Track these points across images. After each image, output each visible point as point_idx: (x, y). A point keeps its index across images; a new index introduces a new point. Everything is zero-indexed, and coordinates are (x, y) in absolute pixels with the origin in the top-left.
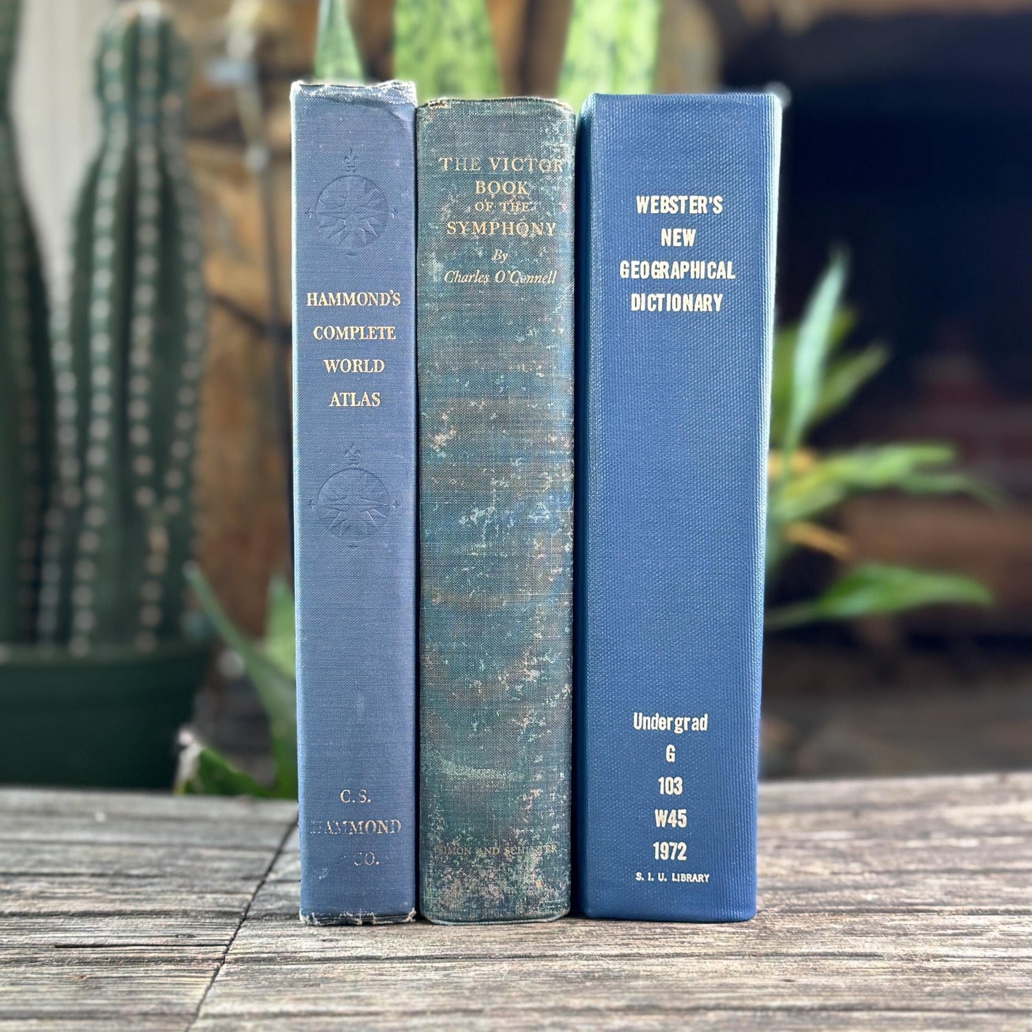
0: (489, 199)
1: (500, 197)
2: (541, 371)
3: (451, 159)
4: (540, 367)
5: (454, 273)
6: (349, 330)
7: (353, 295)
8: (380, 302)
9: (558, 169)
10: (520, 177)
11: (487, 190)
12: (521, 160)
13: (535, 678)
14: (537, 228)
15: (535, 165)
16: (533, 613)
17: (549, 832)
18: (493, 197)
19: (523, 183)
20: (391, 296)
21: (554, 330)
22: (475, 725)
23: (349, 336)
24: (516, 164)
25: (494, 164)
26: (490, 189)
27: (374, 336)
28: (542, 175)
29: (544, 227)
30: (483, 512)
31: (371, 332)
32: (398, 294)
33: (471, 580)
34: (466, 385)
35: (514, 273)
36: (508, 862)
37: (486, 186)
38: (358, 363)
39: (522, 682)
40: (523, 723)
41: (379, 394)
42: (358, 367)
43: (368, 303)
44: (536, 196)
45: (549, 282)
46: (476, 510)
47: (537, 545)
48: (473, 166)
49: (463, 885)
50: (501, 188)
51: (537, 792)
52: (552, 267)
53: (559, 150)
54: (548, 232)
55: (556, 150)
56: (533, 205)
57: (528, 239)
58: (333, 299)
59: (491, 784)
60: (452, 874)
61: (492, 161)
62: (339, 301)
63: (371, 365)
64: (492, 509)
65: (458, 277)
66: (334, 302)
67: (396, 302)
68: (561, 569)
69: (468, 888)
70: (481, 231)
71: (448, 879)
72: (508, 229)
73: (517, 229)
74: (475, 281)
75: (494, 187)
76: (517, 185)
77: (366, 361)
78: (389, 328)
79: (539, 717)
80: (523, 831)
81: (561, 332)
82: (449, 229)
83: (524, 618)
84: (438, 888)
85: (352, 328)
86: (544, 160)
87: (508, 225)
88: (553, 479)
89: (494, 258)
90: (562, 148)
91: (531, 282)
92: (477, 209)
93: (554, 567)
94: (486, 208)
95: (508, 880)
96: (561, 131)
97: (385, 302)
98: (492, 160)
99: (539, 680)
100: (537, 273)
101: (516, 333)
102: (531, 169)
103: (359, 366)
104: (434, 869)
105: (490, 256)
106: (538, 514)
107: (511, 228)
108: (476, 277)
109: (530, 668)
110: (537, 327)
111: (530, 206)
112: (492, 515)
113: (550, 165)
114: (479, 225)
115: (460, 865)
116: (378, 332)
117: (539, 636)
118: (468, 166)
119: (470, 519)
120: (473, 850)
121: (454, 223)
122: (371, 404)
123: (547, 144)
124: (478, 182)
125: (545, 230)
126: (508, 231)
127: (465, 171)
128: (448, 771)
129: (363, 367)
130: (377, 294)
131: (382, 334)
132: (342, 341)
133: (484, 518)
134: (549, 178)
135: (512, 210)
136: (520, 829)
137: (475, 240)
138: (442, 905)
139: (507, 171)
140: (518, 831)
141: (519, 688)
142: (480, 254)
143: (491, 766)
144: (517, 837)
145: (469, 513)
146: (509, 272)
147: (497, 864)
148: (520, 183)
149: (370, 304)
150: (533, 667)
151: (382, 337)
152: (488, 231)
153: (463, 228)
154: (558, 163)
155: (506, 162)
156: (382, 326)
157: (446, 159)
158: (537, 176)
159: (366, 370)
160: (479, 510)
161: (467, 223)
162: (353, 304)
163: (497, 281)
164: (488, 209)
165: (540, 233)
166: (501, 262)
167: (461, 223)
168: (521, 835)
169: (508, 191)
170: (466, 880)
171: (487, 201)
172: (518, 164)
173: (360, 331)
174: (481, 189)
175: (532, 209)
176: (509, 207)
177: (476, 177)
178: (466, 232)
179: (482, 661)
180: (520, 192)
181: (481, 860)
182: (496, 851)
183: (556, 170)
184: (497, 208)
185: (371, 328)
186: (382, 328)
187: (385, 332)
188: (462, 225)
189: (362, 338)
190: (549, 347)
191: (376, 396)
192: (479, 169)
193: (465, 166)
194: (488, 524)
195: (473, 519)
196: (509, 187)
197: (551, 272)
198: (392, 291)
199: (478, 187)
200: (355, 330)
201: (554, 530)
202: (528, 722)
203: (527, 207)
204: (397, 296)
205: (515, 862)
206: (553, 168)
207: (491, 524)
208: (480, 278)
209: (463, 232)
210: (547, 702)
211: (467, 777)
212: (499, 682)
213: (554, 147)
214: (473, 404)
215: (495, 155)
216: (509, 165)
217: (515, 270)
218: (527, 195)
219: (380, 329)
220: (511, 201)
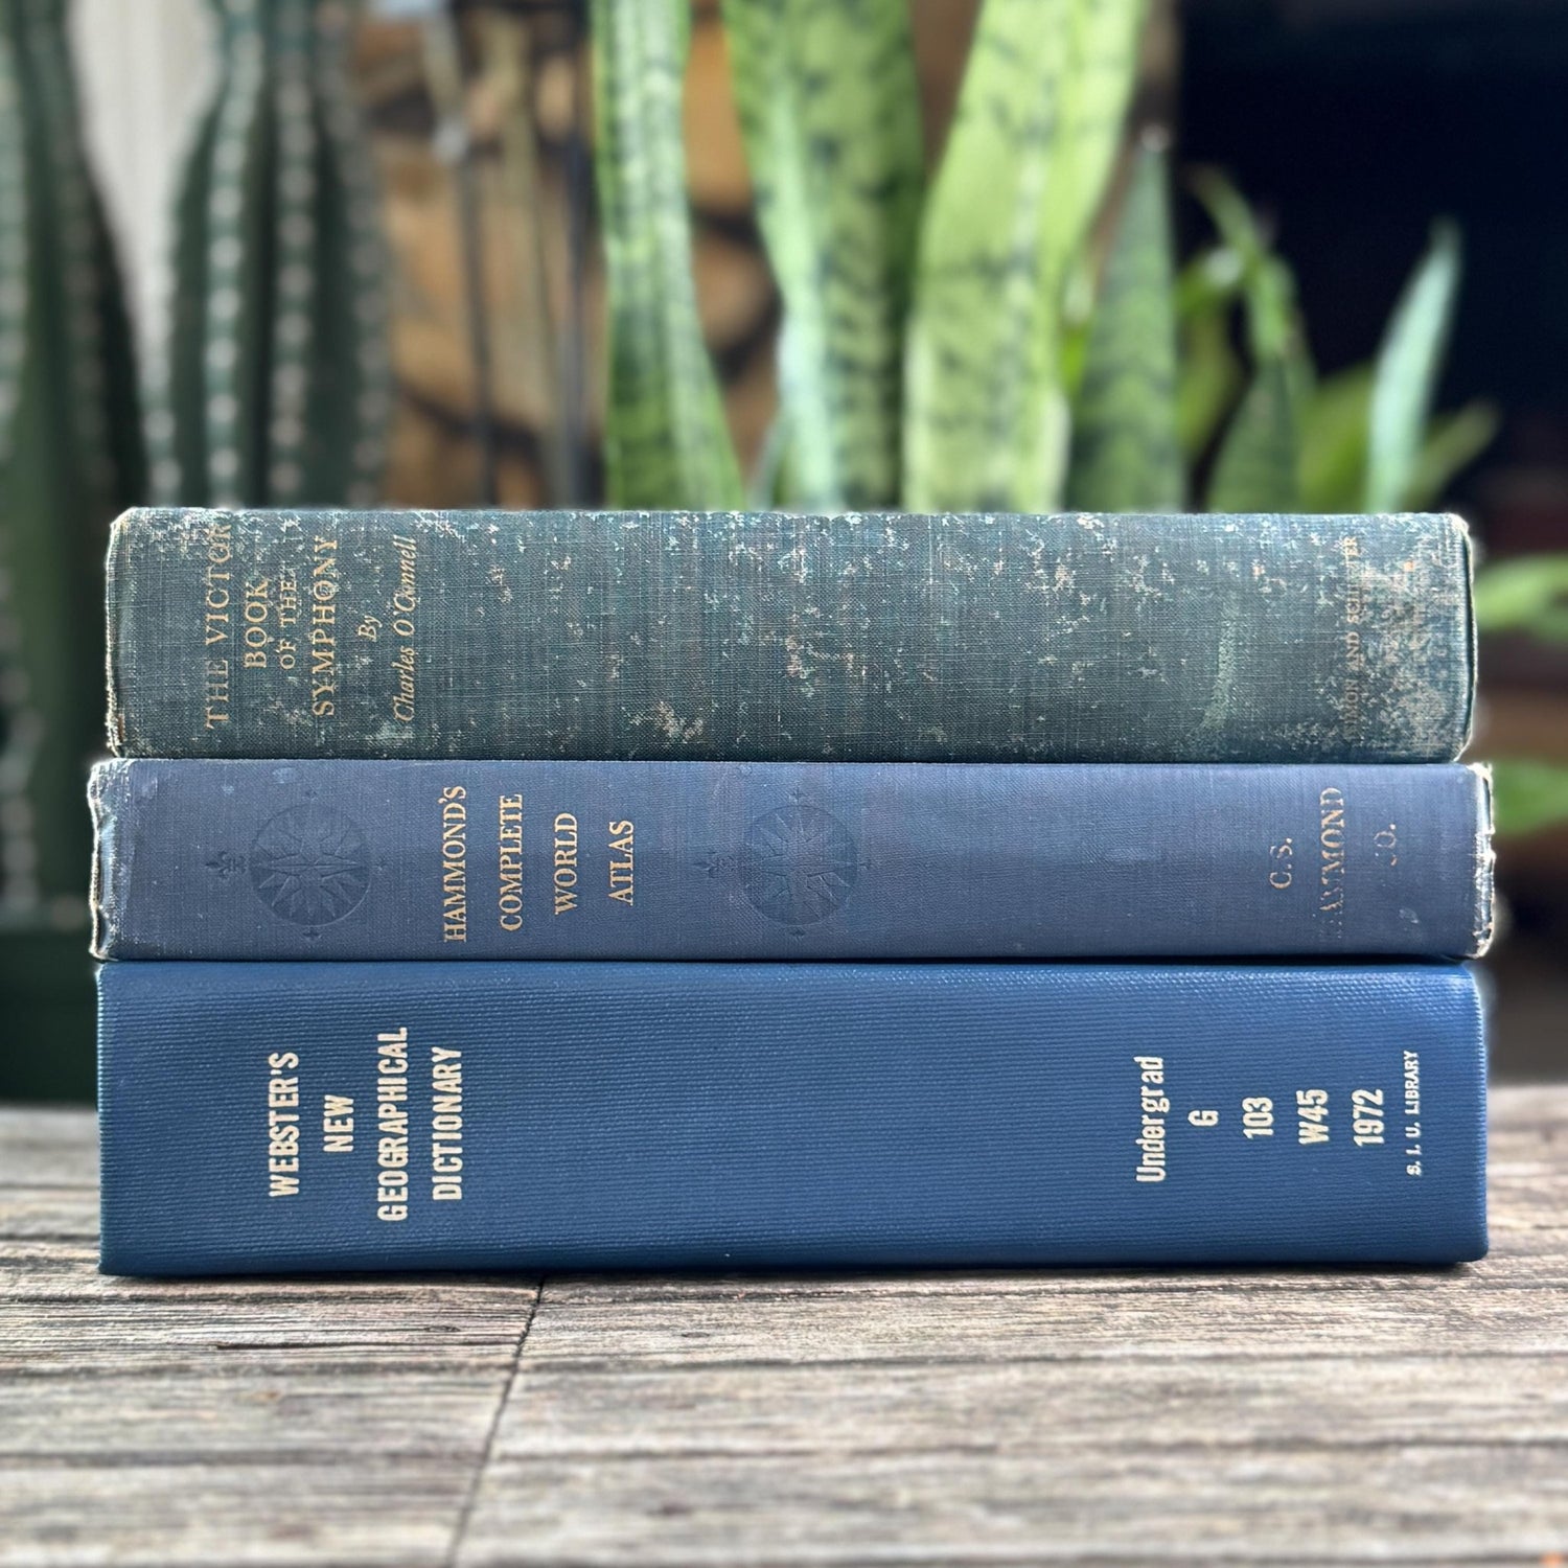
0: (275, 644)
1: (272, 627)
2: (561, 561)
3: (209, 709)
4: (554, 563)
5: (398, 704)
6: (507, 871)
7: (447, 865)
8: (459, 821)
9: (226, 532)
10: (237, 594)
11: (260, 649)
12: (210, 592)
13: (1069, 573)
14: (326, 565)
15: (220, 569)
16: (960, 577)
17: (1325, 549)
18: (271, 639)
19: (249, 589)
20: (450, 801)
21: (494, 541)
22: (1146, 672)
23: (516, 871)
24: (217, 602)
25: (219, 638)
26: (259, 645)
27: (517, 831)
28: (236, 559)
29: (324, 555)
30: (794, 657)
31: (509, 835)
32: (446, 789)
33: (906, 677)
34: (585, 685)
35: (397, 605)
36: (1373, 618)
37: (254, 650)
38: (561, 857)
39: (1076, 594)
40: (1143, 592)
41: (612, 824)
42: (568, 858)
43: (460, 840)
44: (271, 567)
45: (414, 548)
46: (791, 669)
47: (850, 570)
48: (220, 672)
49: (1409, 692)
50: (257, 625)
51: (1258, 571)
52: (388, 543)
53: (195, 531)
54: (331, 549)
55: (195, 537)
56: (286, 573)
57: (341, 582)
58: (454, 898)
59: (1244, 646)
60: (1390, 709)
61: (213, 640)
62: (457, 888)
63: (564, 835)
64: (789, 643)
65: (405, 697)
66: (459, 896)
67: (460, 793)
68: (889, 531)
69: (1415, 685)
70: (329, 659)
71: (1399, 717)
72: (325, 614)
73: (325, 599)
74: (411, 669)
75: (255, 637)
76: (251, 599)
77: (558, 843)
78: (503, 805)
79: (1136, 566)
80: (1321, 593)
81: (496, 529)
82: (326, 711)
83: (968, 592)
84: (1414, 734)
85: (502, 867)
86: (211, 555)
87: (318, 614)
88: (739, 543)
89: (374, 638)
90: (192, 526)
91: (412, 576)
92: (290, 667)
93: (886, 541)
94: (290, 651)
95: (1401, 619)
96: (164, 526)
97: (460, 811)
98: (208, 641)
99: (1073, 566)
100: (398, 567)
101: (497, 602)
102: (227, 576)
103: (565, 856)
104: (1383, 741)
105: (371, 644)
106: (799, 568)
107: (324, 609)
108: (406, 668)
109: (1052, 582)
110: (489, 568)
111: (288, 578)
112: (799, 642)
113: (220, 545)
114: (317, 662)
115: (1375, 697)
116: (510, 824)
117: (999, 566)
118: (222, 679)
119: (807, 680)
120: (1351, 676)
121: (315, 704)
122: (629, 836)
123: (184, 549)
124: (248, 664)
125: (327, 553)
126: (328, 615)
127: (230, 685)
128: (1221, 717)
129: (566, 848)
130: (445, 825)
131: (512, 817)
132: (525, 882)
133: (804, 656)
134: (240, 547)
135: (294, 607)
136: (1319, 597)
137: (344, 668)
138: (1442, 727)
139: (230, 616)
140: (1322, 602)
141: (1085, 600)
142: (366, 661)
143: (1215, 645)
144: (1331, 603)
145: (796, 680)
146: (395, 613)
147: (1377, 636)
148: (248, 594)
149: (464, 836)
150: (1052, 575)
151: (519, 817)
152: (329, 647)
153: (323, 689)
154: (217, 532)
155: (214, 617)
156: (499, 818)
157: (210, 717)
158: (239, 567)
159: (574, 843)
160: (791, 664)
161: (314, 682)
162: (462, 864)
163: (412, 632)
164: (293, 648)
165: (331, 561)
166: (381, 626)
167: (315, 693)
168: (1329, 596)
169: (262, 614)
170: (1401, 688)
171: (279, 648)
172: (217, 598)
173: (508, 854)
174: (259, 659)
175: (294, 575)
176: (289, 613)
177: (238, 666)
178: (330, 685)
179: (1041, 661)
180: (265, 595)
181: (1369, 661)
182: (1353, 638)
183: (228, 536)
184: (291, 633)
185: (503, 836)
186: (503, 817)
187: (509, 811)
188: (319, 691)
189: (519, 850)
190: (522, 549)
191: (615, 827)
192: (226, 662)
193: (220, 685)
194: (815, 650)
195: (805, 674)
196: (255, 612)
197: (395, 544)
198: (441, 800)
199: (255, 664)
200: (506, 862)
201: (824, 541)
202: (1143, 585)
203: (288, 584)
204: (449, 792)
205: (1374, 606)
206: (225, 540)
207: (815, 644)
208: (407, 662)
209: (330, 689)
210: (1108, 552)
211: (1231, 686)
212: (1074, 633)
213: (191, 538)
214: (615, 674)
215: (203, 635)
216: (218, 612)
217: (393, 603)
218: (269, 583)
219: (504, 821)
220: (278, 609)
